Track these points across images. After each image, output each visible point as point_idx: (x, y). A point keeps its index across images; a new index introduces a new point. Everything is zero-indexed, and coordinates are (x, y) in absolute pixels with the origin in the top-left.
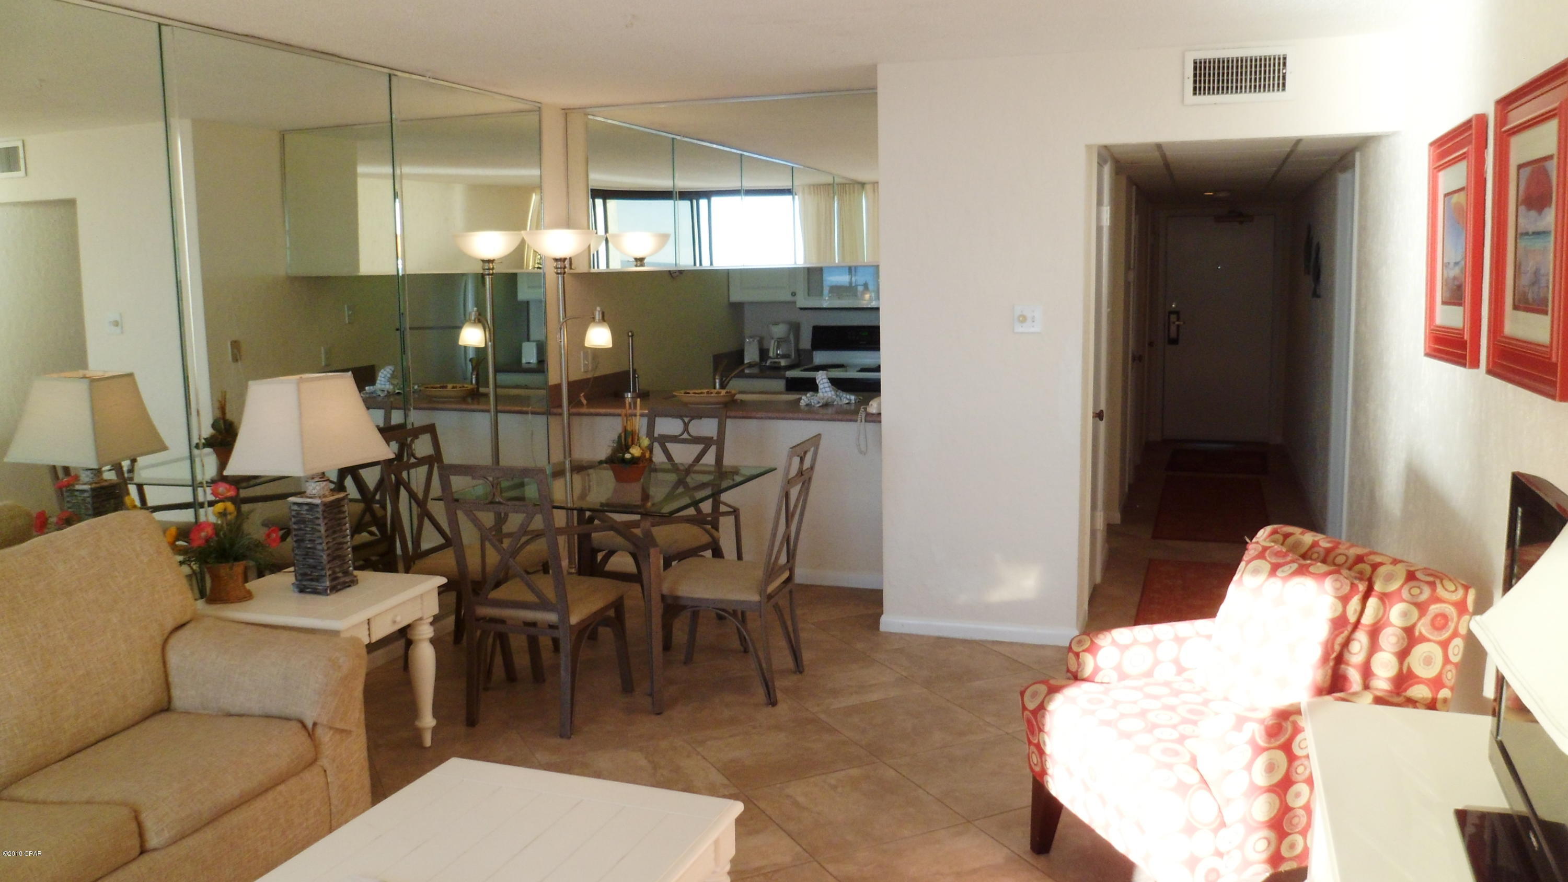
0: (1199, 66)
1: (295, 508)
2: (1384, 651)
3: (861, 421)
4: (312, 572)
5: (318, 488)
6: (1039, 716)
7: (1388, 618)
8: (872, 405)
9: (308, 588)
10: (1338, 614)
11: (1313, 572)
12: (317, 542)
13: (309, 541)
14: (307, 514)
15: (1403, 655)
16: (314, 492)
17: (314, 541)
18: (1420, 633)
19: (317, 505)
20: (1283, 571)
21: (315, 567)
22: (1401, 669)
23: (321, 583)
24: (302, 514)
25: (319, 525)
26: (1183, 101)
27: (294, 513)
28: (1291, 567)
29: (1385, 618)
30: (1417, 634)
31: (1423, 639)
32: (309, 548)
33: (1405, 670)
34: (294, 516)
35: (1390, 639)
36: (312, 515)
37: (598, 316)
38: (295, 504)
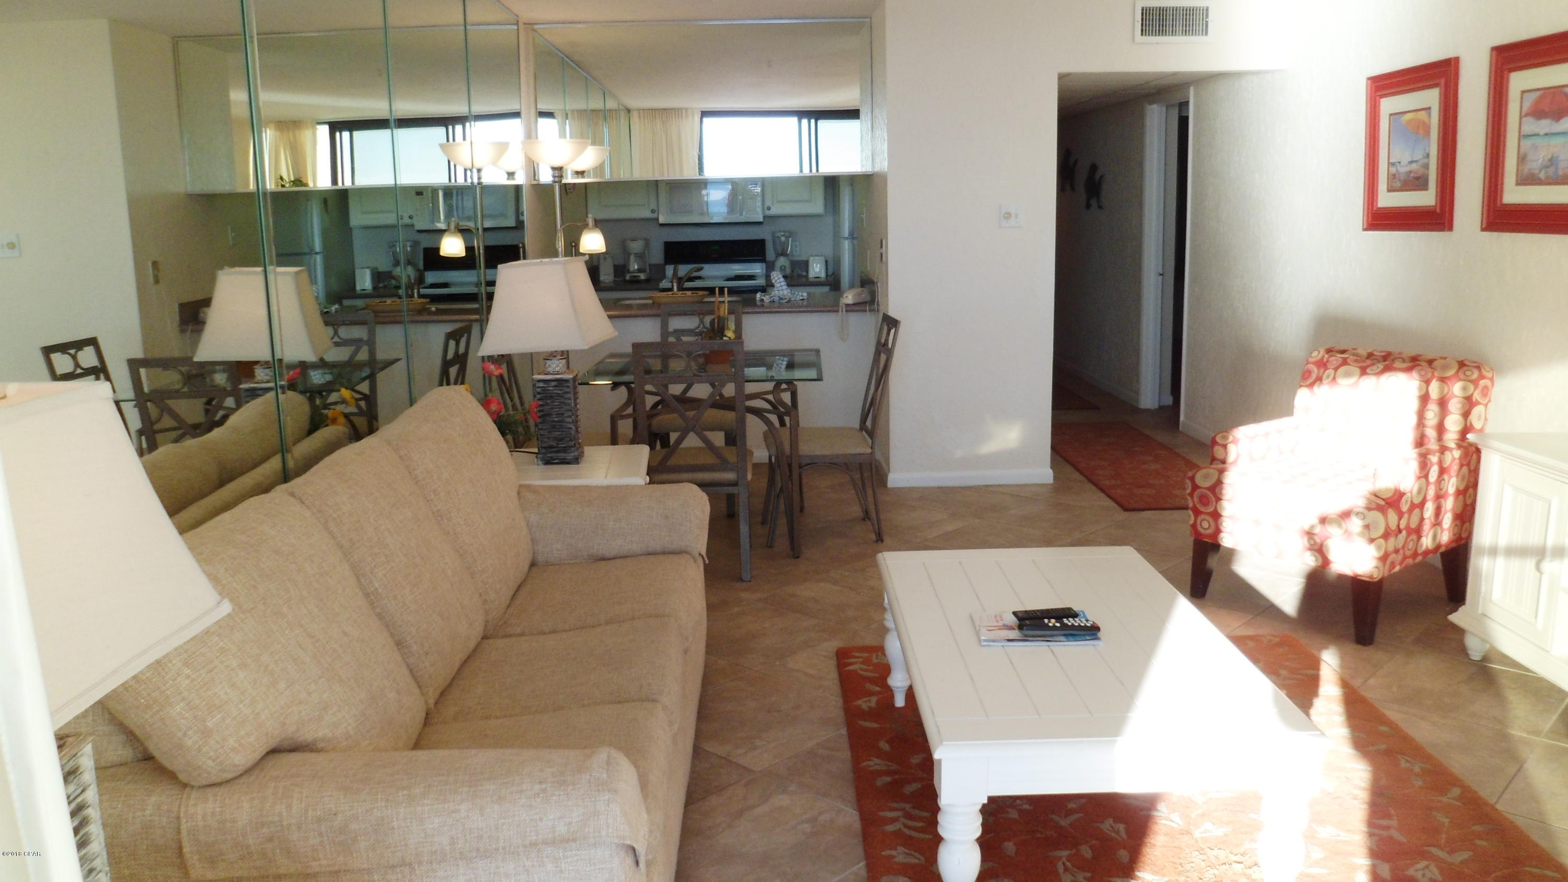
0: (1145, 12)
1: (541, 385)
2: (1453, 413)
3: (842, 312)
4: (557, 445)
5: (561, 365)
6: (1217, 490)
7: (1452, 392)
8: (847, 297)
9: (555, 460)
10: (1423, 392)
11: (1398, 367)
12: (566, 415)
13: (557, 414)
14: (554, 390)
15: (1466, 415)
16: (557, 369)
17: (562, 414)
18: (1476, 399)
19: (567, 381)
20: (1372, 370)
21: (561, 440)
22: (1466, 424)
23: (569, 453)
24: (548, 390)
25: (570, 399)
26: (1134, 40)
27: (539, 390)
28: (1378, 367)
29: (1450, 392)
30: (1474, 400)
31: (1478, 403)
32: (556, 422)
33: (1468, 424)
34: (539, 393)
35: (1455, 406)
36: (561, 390)
37: (591, 222)
38: (539, 381)
